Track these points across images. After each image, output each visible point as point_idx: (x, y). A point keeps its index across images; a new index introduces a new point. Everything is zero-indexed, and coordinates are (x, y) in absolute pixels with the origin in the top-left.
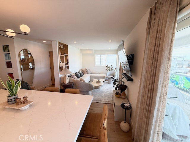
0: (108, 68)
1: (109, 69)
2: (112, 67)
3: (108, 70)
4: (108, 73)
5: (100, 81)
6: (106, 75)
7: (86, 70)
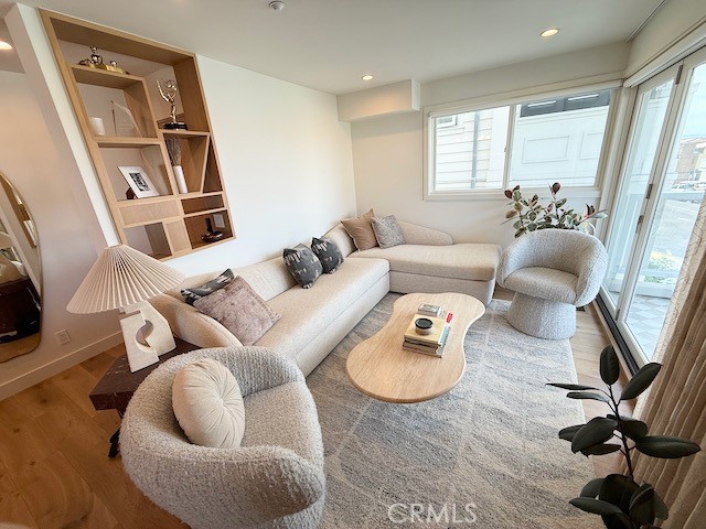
0: (519, 208)
1: (525, 209)
2: (560, 196)
3: (516, 219)
4: (520, 248)
5: (435, 335)
6: (502, 265)
7: (372, 225)
